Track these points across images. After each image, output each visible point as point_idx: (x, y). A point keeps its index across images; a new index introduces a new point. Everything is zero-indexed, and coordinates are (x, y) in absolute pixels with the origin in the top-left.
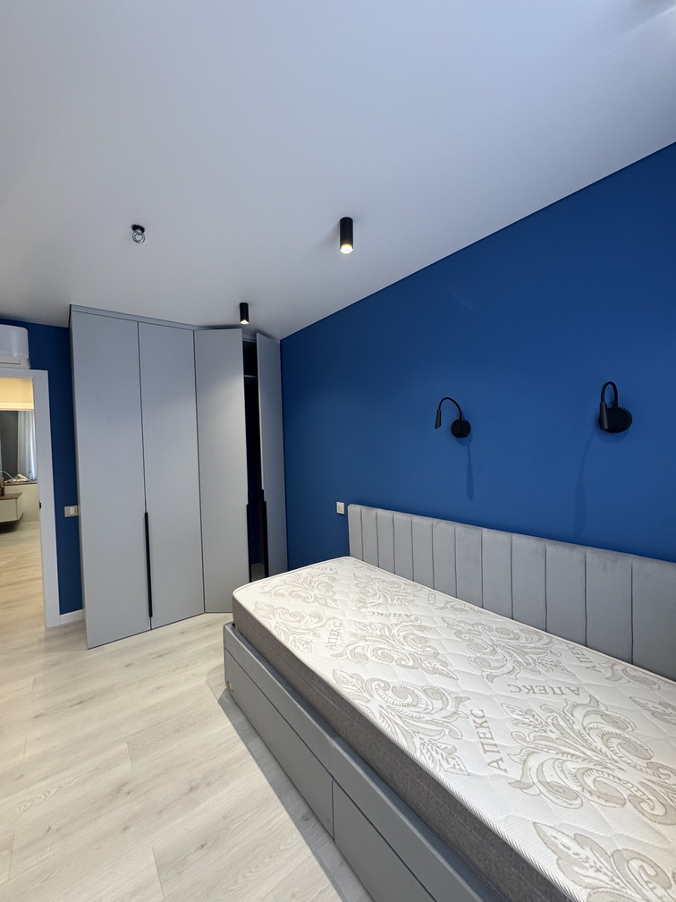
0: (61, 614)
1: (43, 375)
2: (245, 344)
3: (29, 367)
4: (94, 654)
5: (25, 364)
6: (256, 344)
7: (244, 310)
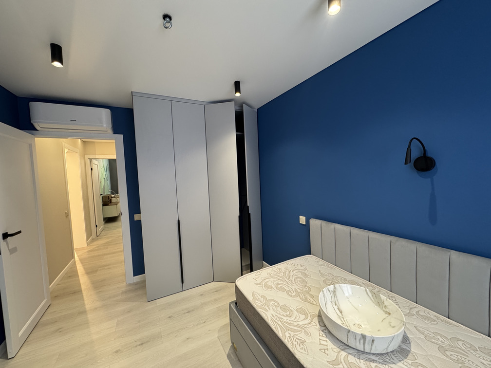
0: (134, 276)
1: (121, 137)
2: (236, 112)
3: (112, 133)
4: (151, 305)
5: (110, 131)
6: (243, 112)
7: (237, 86)
